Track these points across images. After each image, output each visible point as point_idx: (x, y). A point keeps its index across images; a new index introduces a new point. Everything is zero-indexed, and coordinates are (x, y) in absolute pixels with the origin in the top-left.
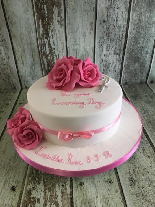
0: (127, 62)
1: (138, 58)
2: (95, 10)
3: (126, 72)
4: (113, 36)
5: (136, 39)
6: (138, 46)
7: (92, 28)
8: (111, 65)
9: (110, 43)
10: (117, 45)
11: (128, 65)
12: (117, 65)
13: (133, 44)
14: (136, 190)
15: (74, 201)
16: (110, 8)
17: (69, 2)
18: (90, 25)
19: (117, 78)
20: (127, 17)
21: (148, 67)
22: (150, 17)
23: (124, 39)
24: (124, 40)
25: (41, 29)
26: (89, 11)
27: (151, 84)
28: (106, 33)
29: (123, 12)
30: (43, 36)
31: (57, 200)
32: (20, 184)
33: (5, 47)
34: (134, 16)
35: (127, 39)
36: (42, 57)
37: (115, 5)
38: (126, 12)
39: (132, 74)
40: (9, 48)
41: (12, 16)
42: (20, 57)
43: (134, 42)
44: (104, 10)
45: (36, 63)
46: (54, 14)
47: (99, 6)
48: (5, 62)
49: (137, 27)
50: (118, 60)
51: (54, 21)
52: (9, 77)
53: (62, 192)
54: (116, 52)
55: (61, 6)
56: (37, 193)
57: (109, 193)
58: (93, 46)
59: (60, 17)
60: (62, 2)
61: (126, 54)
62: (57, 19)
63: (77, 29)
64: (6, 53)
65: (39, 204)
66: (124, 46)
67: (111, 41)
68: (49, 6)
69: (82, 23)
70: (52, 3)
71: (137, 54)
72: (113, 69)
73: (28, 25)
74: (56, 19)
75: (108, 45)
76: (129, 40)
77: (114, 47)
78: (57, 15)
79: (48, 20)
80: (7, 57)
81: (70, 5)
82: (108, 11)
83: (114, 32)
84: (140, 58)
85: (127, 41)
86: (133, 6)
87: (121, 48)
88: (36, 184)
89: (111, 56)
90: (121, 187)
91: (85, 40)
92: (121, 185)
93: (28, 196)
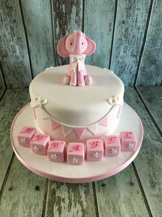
0: (143, 64)
1: (155, 60)
2: (114, 10)
3: (142, 74)
4: (131, 37)
5: (154, 41)
6: (156, 48)
7: (110, 29)
8: (127, 67)
9: (128, 44)
10: (135, 47)
11: (144, 67)
12: (133, 67)
13: (151, 45)
14: (156, 192)
15: (98, 201)
16: (130, 8)
17: (88, 2)
18: (108, 26)
19: (132, 80)
23: (143, 40)
24: (142, 42)
25: (58, 29)
26: (108, 11)
28: (124, 34)
29: (143, 14)
30: (59, 36)
31: (81, 200)
32: (43, 184)
33: (20, 45)
34: (153, 18)
35: (145, 41)
36: (57, 57)
37: (136, 6)
38: (146, 14)
39: (148, 76)
40: (24, 47)
41: (29, 14)
42: (35, 56)
43: (152, 43)
44: (124, 11)
45: (51, 62)
46: (72, 14)
47: (119, 7)
48: (20, 61)
49: (156, 29)
50: (135, 62)
51: (72, 21)
52: (22, 76)
53: (85, 193)
54: (133, 54)
55: (80, 6)
56: (61, 193)
57: (131, 194)
58: (110, 48)
59: (78, 17)
60: (82, 2)
61: (143, 57)
62: (75, 19)
63: (95, 30)
64: (21, 51)
65: (64, 203)
66: (142, 48)
67: (129, 42)
68: (67, 5)
69: (101, 24)
70: (71, 2)
71: (154, 56)
72: (128, 71)
73: (45, 24)
74: (73, 19)
75: (125, 46)
76: (148, 42)
77: (132, 49)
78: (75, 15)
79: (66, 19)
80: (21, 56)
81: (90, 5)
82: (128, 11)
83: (132, 34)
84: (157, 61)
85: (146, 43)
86: (154, 8)
87: (138, 50)
88: (59, 185)
89: (128, 58)
90: (143, 189)
91: (102, 41)
92: (142, 187)
93: (53, 195)
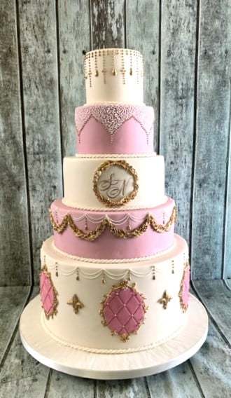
0: (195, 254)
1: (207, 249)
5: (202, 228)
6: (205, 235)
11: (196, 258)
13: (198, 233)
20: (189, 207)
21: (221, 259)
22: (214, 207)
24: (188, 229)
27: (228, 280)
29: (184, 203)
34: (196, 206)
39: (203, 269)
43: (200, 231)
49: (201, 217)
71: (205, 245)
84: (210, 250)
86: (195, 198)
